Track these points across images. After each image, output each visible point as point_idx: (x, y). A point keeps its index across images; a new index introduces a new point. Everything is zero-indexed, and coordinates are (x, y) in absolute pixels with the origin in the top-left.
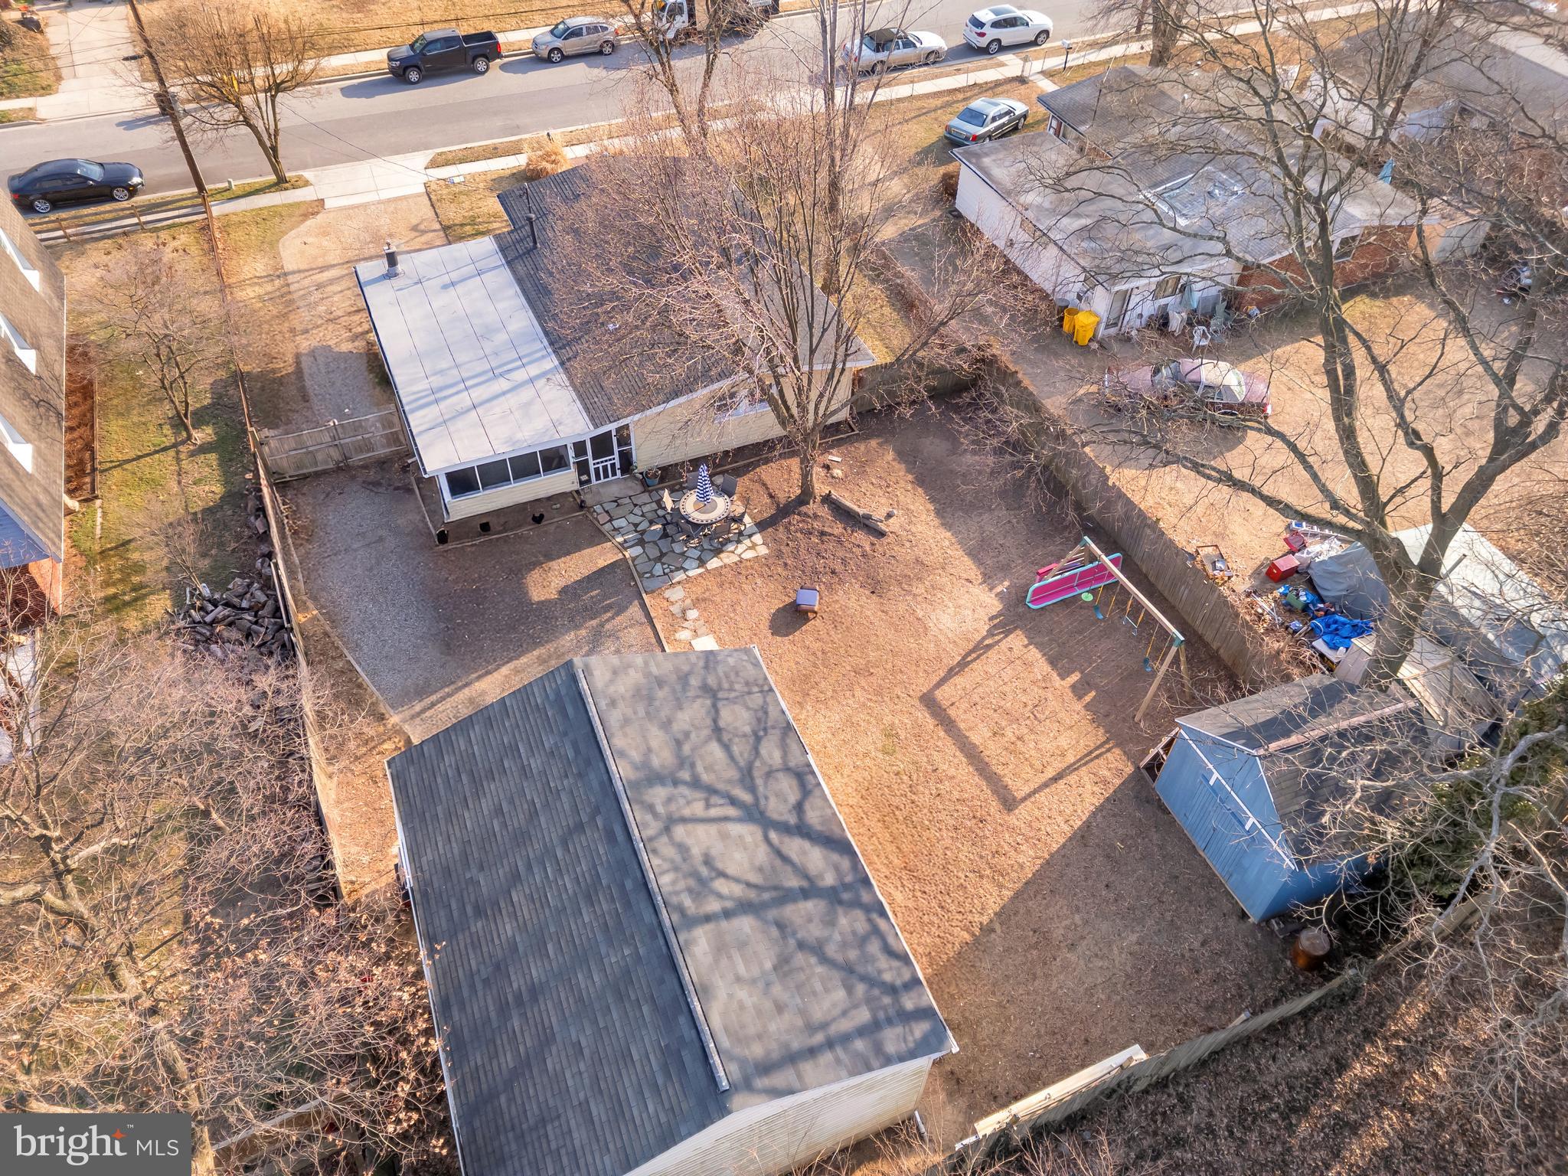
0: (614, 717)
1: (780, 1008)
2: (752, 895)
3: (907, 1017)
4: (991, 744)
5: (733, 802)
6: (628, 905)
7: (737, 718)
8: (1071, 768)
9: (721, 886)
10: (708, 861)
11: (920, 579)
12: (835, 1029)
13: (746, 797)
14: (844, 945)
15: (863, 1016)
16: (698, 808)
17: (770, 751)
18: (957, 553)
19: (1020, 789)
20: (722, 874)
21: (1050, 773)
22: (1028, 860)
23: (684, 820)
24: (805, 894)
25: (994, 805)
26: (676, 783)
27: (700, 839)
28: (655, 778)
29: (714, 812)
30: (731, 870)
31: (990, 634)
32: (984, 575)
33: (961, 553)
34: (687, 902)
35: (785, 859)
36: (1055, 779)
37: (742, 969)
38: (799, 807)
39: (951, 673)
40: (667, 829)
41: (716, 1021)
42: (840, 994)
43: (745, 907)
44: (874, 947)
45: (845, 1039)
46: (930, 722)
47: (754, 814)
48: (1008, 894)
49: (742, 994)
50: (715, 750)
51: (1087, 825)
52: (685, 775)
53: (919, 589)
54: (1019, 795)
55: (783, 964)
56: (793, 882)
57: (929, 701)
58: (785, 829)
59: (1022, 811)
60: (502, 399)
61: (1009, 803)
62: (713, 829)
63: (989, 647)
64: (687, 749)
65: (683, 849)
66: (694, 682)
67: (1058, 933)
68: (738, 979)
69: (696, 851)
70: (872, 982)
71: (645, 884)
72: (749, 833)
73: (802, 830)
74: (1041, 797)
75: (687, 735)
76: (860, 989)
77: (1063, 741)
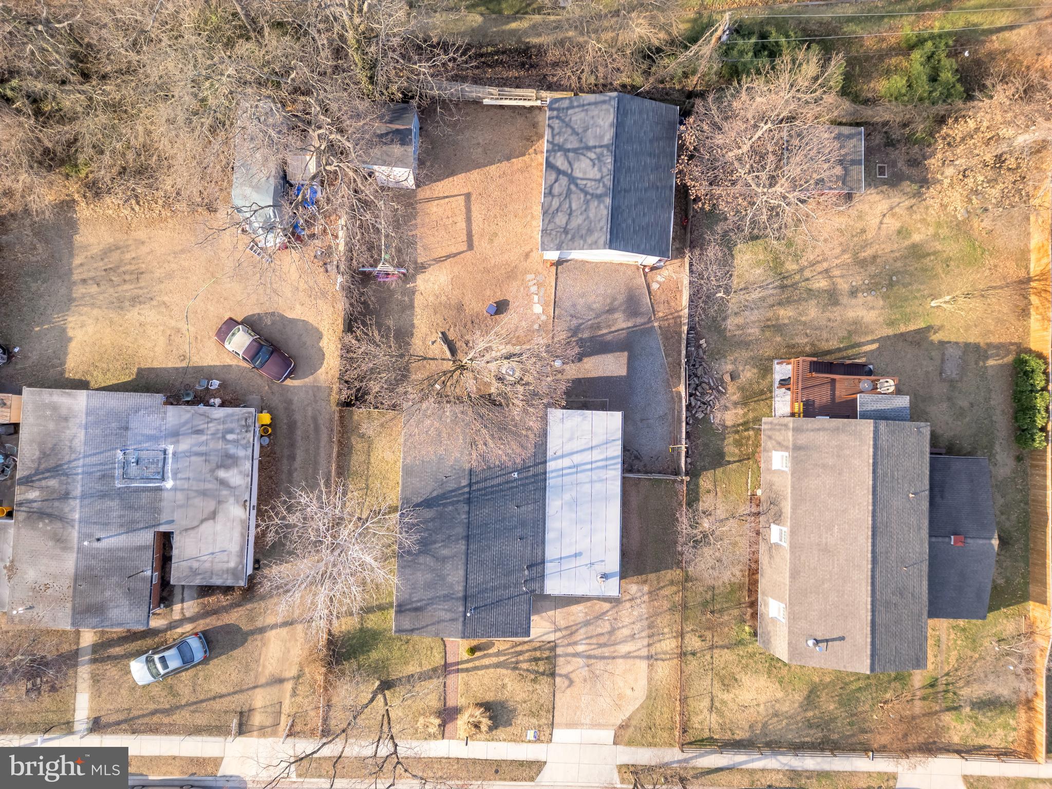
0: (603, 222)
1: (593, 117)
2: (585, 152)
3: (558, 109)
4: (459, 219)
5: (577, 185)
6: (621, 159)
7: (561, 219)
8: (439, 198)
9: (593, 156)
10: (594, 165)
11: (441, 303)
12: (581, 109)
13: (573, 187)
14: (565, 133)
15: (570, 112)
16: (589, 184)
17: (555, 203)
18: (418, 310)
19: (461, 200)
20: (591, 160)
21: (447, 200)
22: (475, 175)
23: (595, 180)
24: (569, 150)
25: (473, 198)
26: (592, 195)
27: (594, 173)
28: (599, 197)
29: (585, 182)
30: (588, 161)
31: (430, 265)
32: (414, 294)
33: (416, 309)
34: (605, 152)
35: (570, 163)
36: (447, 197)
37: (598, 130)
38: (556, 181)
39: (455, 255)
40: (602, 178)
41: (612, 116)
42: (573, 119)
43: (589, 148)
44: (556, 131)
45: (578, 106)
46: (475, 238)
47: (572, 180)
48: (487, 168)
49: (602, 123)
50: (574, 207)
51: (448, 177)
52: (589, 197)
53: (444, 298)
54: (463, 197)
55: (586, 130)
56: (571, 155)
57: (470, 246)
58: (564, 173)
59: (465, 191)
60: (579, 449)
61: (468, 196)
62: (588, 176)
63: (434, 260)
64: (584, 208)
65: (600, 170)
66: (569, 236)
67: (480, 150)
68: (600, 127)
69: (596, 169)
70: (563, 121)
71: (615, 161)
72: (578, 174)
73: (559, 172)
74: (456, 193)
75: (581, 214)
76: (567, 119)
77: (435, 209)
